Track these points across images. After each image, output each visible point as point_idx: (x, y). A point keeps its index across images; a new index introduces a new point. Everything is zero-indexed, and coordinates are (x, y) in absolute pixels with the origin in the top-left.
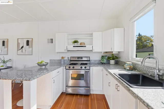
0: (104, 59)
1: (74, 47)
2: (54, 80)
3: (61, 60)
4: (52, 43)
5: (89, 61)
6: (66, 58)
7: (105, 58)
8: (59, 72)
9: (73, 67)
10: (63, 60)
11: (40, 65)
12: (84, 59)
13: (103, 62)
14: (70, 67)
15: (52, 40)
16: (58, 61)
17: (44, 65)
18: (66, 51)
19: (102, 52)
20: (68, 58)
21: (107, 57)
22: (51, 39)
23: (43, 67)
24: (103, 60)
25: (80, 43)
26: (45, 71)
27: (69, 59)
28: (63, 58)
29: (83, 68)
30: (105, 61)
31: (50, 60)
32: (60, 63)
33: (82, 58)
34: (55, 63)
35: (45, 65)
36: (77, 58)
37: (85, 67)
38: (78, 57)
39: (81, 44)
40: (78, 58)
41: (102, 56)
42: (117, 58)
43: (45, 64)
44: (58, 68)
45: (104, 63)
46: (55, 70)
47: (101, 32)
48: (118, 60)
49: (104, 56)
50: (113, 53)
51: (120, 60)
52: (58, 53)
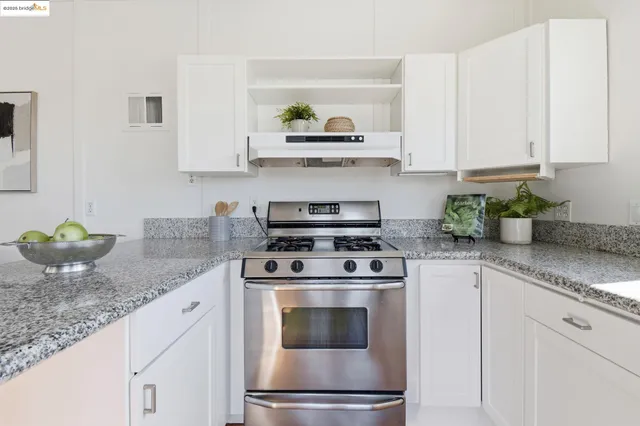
0: (465, 216)
1: (290, 139)
2: (153, 387)
3: (210, 223)
4: (159, 119)
5: (376, 224)
6: (243, 212)
7: (472, 209)
8: (195, 305)
9: (297, 266)
10: (221, 220)
11: (41, 251)
12: (349, 214)
13: (464, 232)
14: (271, 266)
15: (156, 102)
16: (191, 226)
17: (73, 255)
18: (244, 168)
19: (453, 174)
20: (254, 209)
21: (483, 204)
22: (148, 99)
23: (66, 270)
24: (460, 221)
25: (323, 121)
26: (87, 302)
27: (262, 214)
28: (222, 208)
29: (363, 268)
30: (474, 225)
31: (149, 224)
32: (208, 238)
33: (334, 207)
34: (175, 238)
35: (88, 256)
36: (306, 211)
37: (376, 265)
38: (313, 205)
39: (331, 123)
40: (315, 207)
41: (452, 199)
42: (543, 205)
43: (89, 243)
44: (189, 275)
45: (470, 238)
46: (164, 291)
47: (453, 55)
48: (546, 216)
49: (464, 198)
50: (543, 173)
51: (557, 223)
52: (192, 181)
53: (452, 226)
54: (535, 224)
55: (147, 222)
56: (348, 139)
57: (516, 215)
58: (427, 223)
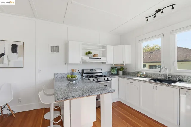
1: (89, 58)
4: (58, 51)
5: (101, 73)
7: (115, 70)
10: (75, 73)
12: (97, 71)
15: (57, 47)
16: (66, 74)
19: (113, 64)
20: (79, 70)
21: (117, 69)
23: (73, 82)
24: (114, 72)
28: (73, 70)
29: (106, 79)
30: (116, 72)
33: (95, 70)
34: (62, 77)
36: (90, 70)
39: (94, 55)
40: (92, 70)
41: (112, 68)
42: (124, 69)
45: (115, 74)
47: (113, 46)
48: (124, 71)
49: (114, 68)
50: (125, 65)
51: (125, 71)
52: (66, 65)
53: (113, 72)
54: (123, 72)
55: (55, 74)
56: (99, 58)
57: (121, 71)
58: (108, 72)
